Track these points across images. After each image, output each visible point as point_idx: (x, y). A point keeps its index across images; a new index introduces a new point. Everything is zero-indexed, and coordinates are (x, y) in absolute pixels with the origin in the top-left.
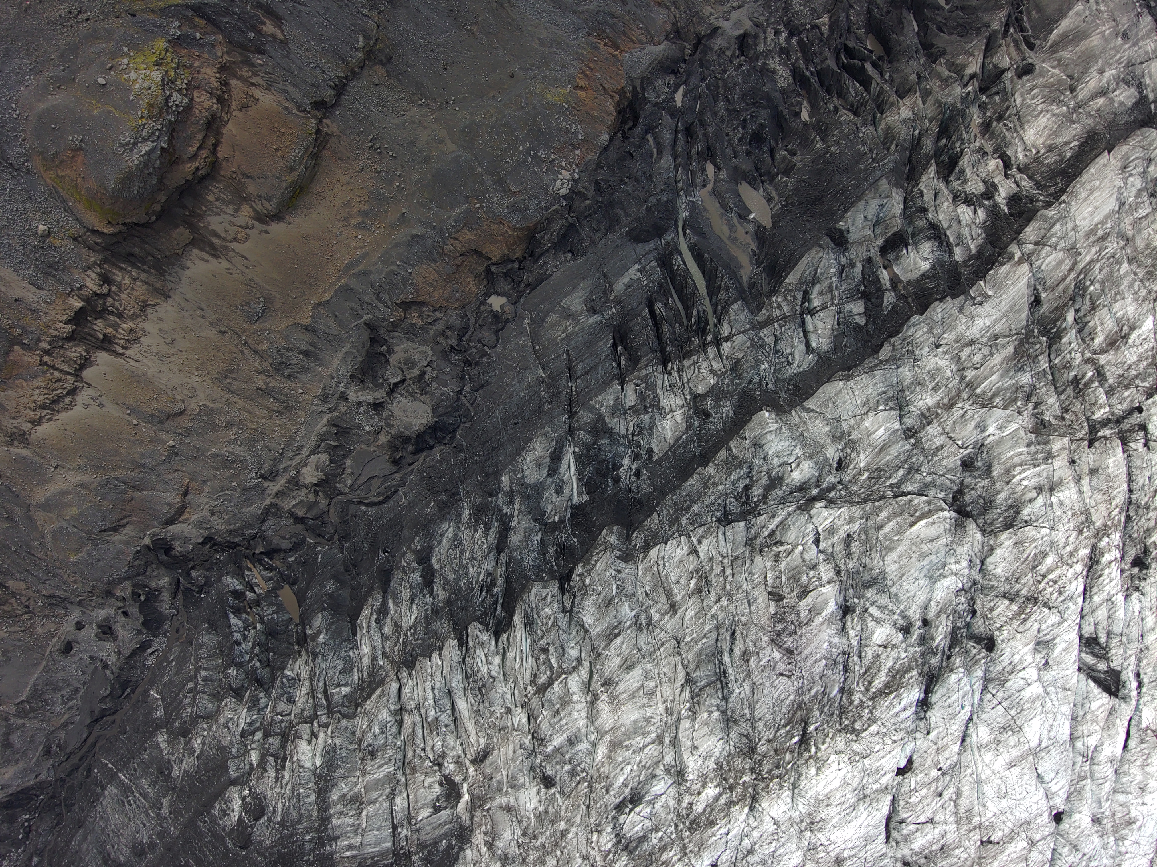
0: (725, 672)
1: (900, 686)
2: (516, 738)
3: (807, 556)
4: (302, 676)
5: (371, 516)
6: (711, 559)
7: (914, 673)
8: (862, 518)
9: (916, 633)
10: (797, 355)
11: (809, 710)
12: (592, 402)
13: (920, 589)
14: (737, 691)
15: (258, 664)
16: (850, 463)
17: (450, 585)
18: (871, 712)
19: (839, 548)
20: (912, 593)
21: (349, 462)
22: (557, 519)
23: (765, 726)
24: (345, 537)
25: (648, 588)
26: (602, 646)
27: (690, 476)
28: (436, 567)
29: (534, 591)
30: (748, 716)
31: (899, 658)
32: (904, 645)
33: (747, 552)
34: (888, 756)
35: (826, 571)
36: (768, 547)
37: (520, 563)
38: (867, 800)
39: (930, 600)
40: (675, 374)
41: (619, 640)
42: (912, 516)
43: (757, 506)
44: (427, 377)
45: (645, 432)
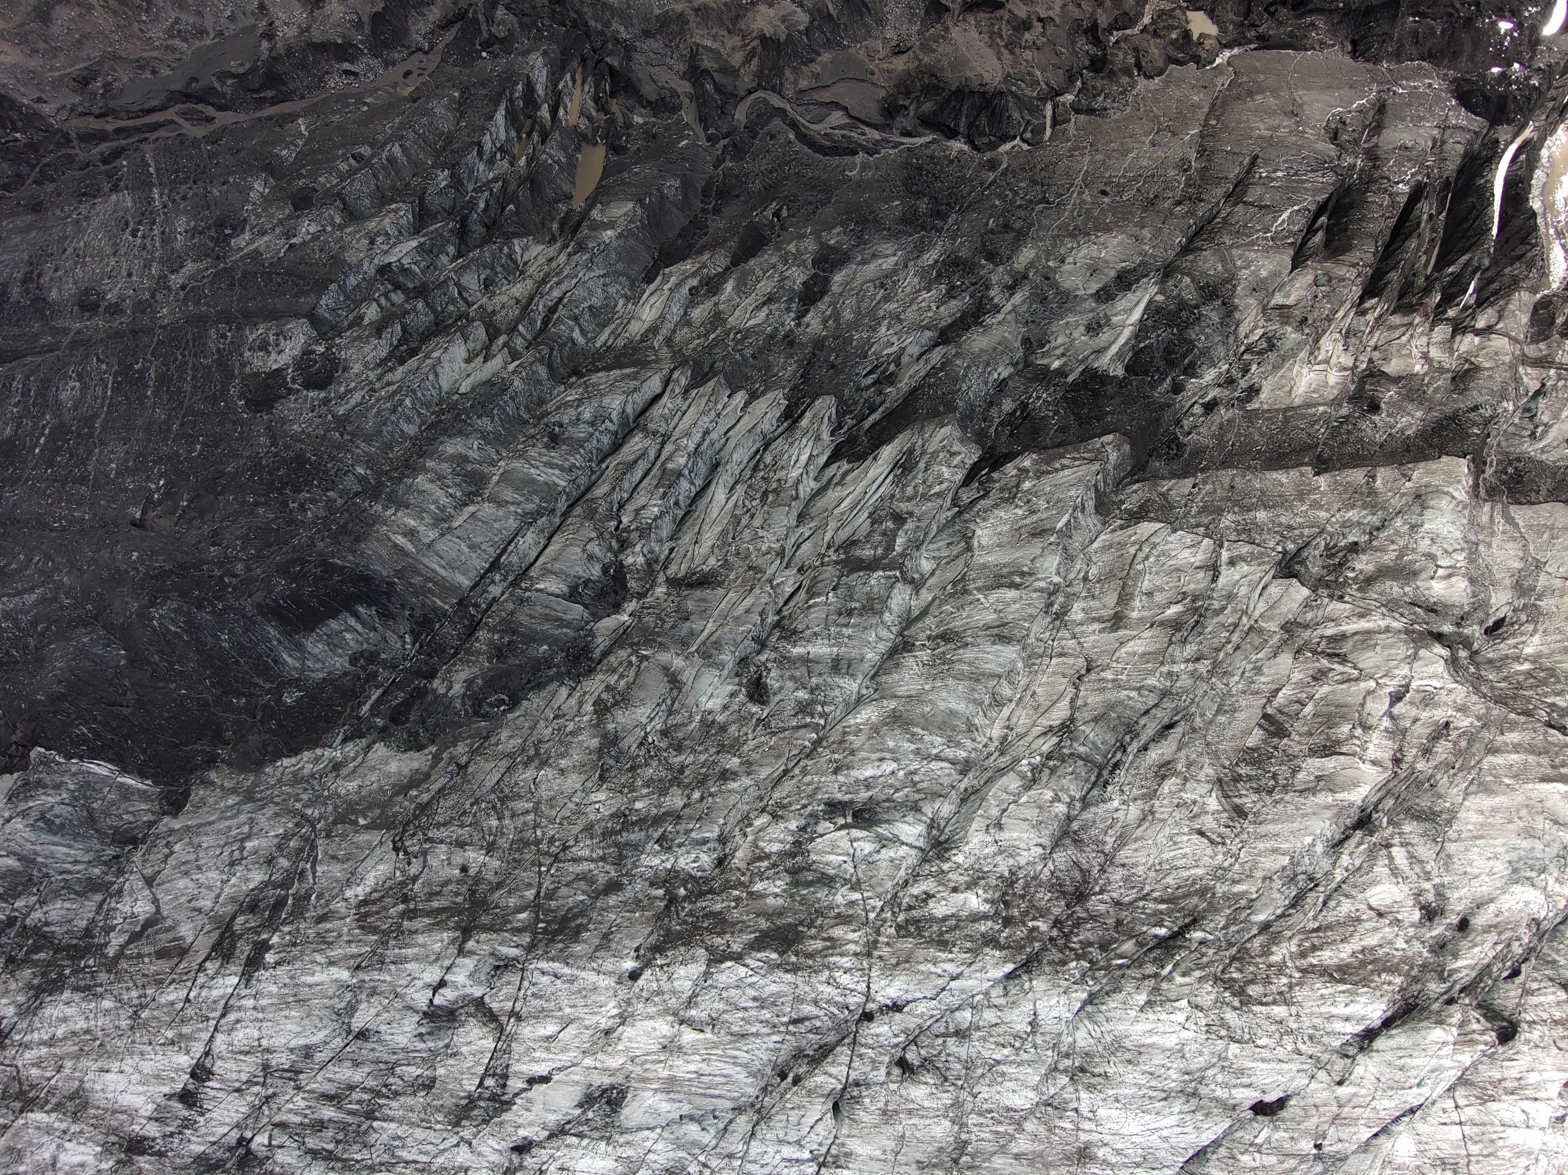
0: (1116, 766)
1: (1365, 982)
2: (760, 597)
3: (1369, 705)
4: (532, 270)
5: (797, 153)
6: (1230, 597)
7: (1398, 980)
8: (1479, 719)
9: (1438, 930)
10: (1553, 433)
11: (1213, 908)
12: (1235, 252)
13: (1491, 874)
14: (1116, 804)
15: (482, 205)
16: (1513, 635)
17: (839, 324)
18: (1291, 987)
19: (1420, 732)
20: (1476, 871)
21: (826, 57)
22: (1056, 364)
23: (1126, 879)
24: (738, 150)
25: (1094, 571)
26: (980, 583)
27: (1286, 467)
28: (835, 288)
29: (947, 430)
30: (1108, 848)
31: (1391, 943)
32: (1411, 931)
33: (1276, 638)
34: (1273, 1065)
35: (1379, 746)
36: (1314, 652)
37: (956, 380)
38: (1194, 1101)
39: (1492, 901)
40: (1370, 317)
41: (1011, 594)
42: (1554, 767)
43: (1345, 584)
44: (1027, 36)
45: (1272, 356)
